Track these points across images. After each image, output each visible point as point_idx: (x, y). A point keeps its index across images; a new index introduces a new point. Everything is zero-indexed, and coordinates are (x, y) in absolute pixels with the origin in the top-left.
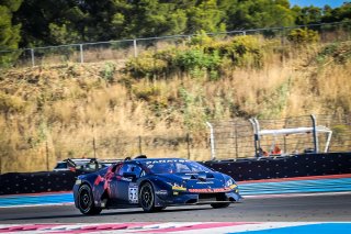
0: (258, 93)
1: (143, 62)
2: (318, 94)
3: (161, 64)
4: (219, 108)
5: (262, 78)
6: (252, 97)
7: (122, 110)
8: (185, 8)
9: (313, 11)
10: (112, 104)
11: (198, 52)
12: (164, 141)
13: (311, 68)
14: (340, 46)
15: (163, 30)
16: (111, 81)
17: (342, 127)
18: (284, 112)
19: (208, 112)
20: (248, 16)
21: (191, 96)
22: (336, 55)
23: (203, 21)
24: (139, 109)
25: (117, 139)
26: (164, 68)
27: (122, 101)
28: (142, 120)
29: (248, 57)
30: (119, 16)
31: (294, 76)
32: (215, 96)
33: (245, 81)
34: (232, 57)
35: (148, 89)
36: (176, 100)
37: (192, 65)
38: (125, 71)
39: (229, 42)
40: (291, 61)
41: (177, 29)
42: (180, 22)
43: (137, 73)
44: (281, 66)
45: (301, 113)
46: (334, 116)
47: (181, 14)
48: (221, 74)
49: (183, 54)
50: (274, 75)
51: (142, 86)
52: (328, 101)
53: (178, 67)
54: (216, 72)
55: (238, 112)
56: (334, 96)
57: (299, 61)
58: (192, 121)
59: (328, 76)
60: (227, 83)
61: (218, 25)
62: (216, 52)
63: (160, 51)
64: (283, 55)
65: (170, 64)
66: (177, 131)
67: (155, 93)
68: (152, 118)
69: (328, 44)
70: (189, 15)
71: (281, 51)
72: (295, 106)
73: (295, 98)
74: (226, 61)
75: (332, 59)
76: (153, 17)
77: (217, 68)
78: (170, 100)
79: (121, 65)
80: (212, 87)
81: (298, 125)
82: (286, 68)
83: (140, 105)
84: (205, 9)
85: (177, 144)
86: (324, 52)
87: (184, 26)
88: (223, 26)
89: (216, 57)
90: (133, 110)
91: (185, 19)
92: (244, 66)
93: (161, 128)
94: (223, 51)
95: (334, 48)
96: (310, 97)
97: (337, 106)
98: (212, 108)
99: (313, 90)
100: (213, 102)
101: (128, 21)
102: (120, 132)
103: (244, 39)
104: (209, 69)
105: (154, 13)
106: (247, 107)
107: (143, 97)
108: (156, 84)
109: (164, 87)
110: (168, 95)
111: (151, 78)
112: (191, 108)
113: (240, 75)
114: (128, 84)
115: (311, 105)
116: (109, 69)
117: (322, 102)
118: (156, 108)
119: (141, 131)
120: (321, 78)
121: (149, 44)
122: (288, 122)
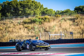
0: (49, 27)
1: (26, 21)
2: (61, 27)
3: (30, 21)
4: (41, 30)
5: (50, 24)
6: (48, 28)
7: (22, 30)
8: (33, 10)
9: (58, 11)
10: (20, 29)
11: (37, 19)
12: (31, 36)
13: (60, 22)
14: (65, 18)
15: (29, 14)
16: (20, 24)
17: (66, 34)
18: (54, 31)
19: (39, 31)
20: (46, 12)
21: (36, 27)
22: (65, 20)
23: (37, 13)
24: (25, 30)
25: (21, 36)
26: (30, 22)
27: (22, 28)
28: (26, 32)
29: (47, 20)
30: (20, 12)
31: (56, 24)
32: (41, 27)
33: (46, 25)
34: (44, 20)
35: (27, 26)
36: (33, 28)
37: (36, 21)
38: (23, 22)
39: (43, 17)
40: (56, 21)
41: (32, 14)
42: (32, 13)
43: (25, 23)
44: (54, 22)
45: (58, 31)
46: (64, 32)
47: (33, 11)
48: (42, 23)
49: (34, 19)
50: (52, 24)
51: (26, 25)
52: (63, 29)
53: (33, 22)
54: (41, 23)
55: (45, 31)
56: (64, 28)
57: (57, 21)
58: (36, 32)
59: (63, 24)
60: (43, 25)
61: (40, 14)
62: (41, 19)
63: (30, 18)
64: (54, 20)
65: (32, 21)
66: (33, 34)
67: (29, 27)
68: (28, 32)
69: (63, 18)
70: (34, 12)
71: (54, 19)
72: (57, 30)
73: (57, 28)
74: (43, 21)
75: (64, 21)
76: (27, 12)
77: (41, 22)
78: (32, 28)
79: (22, 21)
80: (40, 26)
81: (57, 33)
83: (26, 29)
84: (37, 10)
85: (33, 37)
86: (62, 19)
87: (33, 14)
88: (41, 14)
89: (41, 20)
90: (24, 30)
91: (33, 13)
92: (46, 22)
93: (30, 34)
94: (42, 19)
95: (64, 19)
96: (60, 28)
97: (65, 30)
98: (40, 30)
100: (40, 29)
101: (22, 13)
102: (22, 34)
103: (46, 16)
104: (39, 22)
105: (27, 11)
106: (47, 30)
107: (26, 27)
109: (31, 26)
110: (31, 27)
111: (28, 24)
112: (36, 30)
113: (45, 23)
114: (23, 25)
115: (60, 30)
116: (19, 22)
118: (29, 30)
119: (26, 34)
120: (62, 24)
121: (27, 17)
122: (55, 33)
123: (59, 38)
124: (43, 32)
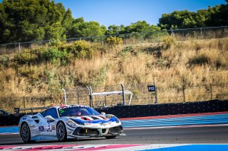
0: (89, 73)
1: (24, 55)
2: (123, 73)
3: (34, 56)
4: (68, 81)
5: (91, 64)
6: (86, 75)
7: (13, 82)
8: (44, 26)
9: (114, 28)
10: (8, 78)
11: (55, 50)
12: (37, 99)
13: (118, 59)
14: (134, 46)
15: (32, 38)
16: (7, 66)
17: (137, 91)
18: (104, 83)
19: (61, 83)
20: (79, 31)
21: (52, 74)
22: (132, 52)
23: (54, 33)
24: (22, 82)
25: (11, 98)
26: (36, 59)
27: (13, 77)
28: (24, 88)
29: (83, 53)
30: (7, 31)
31: (109, 63)
32: (65, 73)
33: (82, 66)
34: (74, 52)
35: (28, 71)
36: (44, 77)
37: (52, 57)
38: (15, 61)
39: (71, 44)
40: (107, 55)
41: (39, 38)
42: (41, 34)
43: (21, 62)
44: (101, 57)
45: (114, 83)
46: (132, 85)
47: (42, 30)
48: (68, 62)
49: (47, 50)
50: (98, 63)
51: (24, 69)
52: (128, 77)
53: (44, 58)
54: (66, 61)
55: (78, 83)
56: (132, 74)
57: (111, 55)
58: (53, 88)
59: (128, 63)
60: (71, 67)
61: (62, 36)
62: (65, 50)
63: (34, 49)
64: (103, 51)
65: (39, 56)
66: (44, 93)
67: (32, 73)
68: (30, 86)
69: (127, 45)
70: (46, 30)
71: (101, 49)
72: (110, 79)
73: (110, 75)
74: (71, 55)
75: (130, 53)
76: (26, 31)
77: (66, 59)
78: (40, 76)
79: (12, 57)
80: (63, 69)
81: (112, 90)
82: (104, 59)
83: (23, 79)
84: (54, 27)
85: (44, 101)
86: (126, 50)
87: (43, 36)
88: (65, 36)
89: (65, 53)
90: (19, 82)
91: (44, 33)
92: (81, 57)
93: (35, 92)
94: (69, 49)
95: (131, 48)
96: (118, 75)
97: (133, 79)
98: (64, 81)
99: (120, 70)
100: (64, 77)
101: (12, 34)
102: (12, 94)
104: (61, 59)
105: (27, 29)
106: (84, 80)
107: (25, 75)
108: (32, 68)
109: (37, 69)
110: (39, 73)
111: (29, 65)
112: (52, 81)
113: (78, 62)
114: (16, 68)
115: (119, 79)
116: (5, 60)
117: (125, 77)
118: (32, 82)
119: (24, 94)
120: (124, 64)
121: (27, 46)
122: (106, 88)
123: (119, 102)
124: (71, 86)
